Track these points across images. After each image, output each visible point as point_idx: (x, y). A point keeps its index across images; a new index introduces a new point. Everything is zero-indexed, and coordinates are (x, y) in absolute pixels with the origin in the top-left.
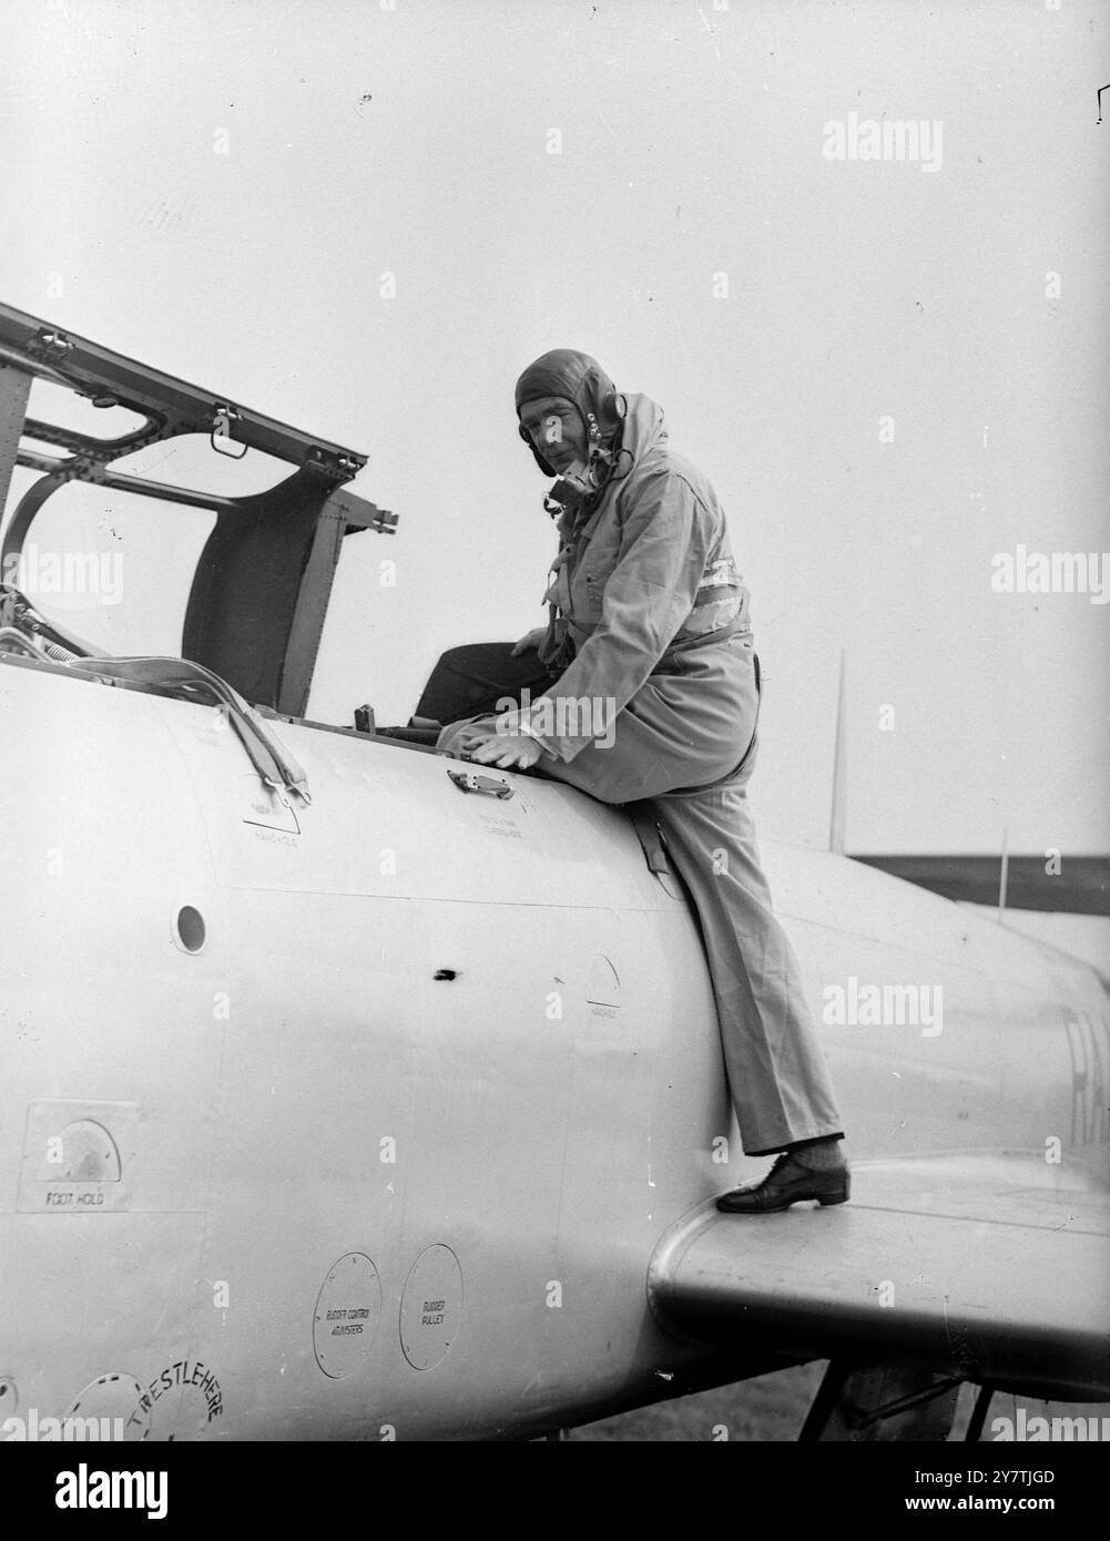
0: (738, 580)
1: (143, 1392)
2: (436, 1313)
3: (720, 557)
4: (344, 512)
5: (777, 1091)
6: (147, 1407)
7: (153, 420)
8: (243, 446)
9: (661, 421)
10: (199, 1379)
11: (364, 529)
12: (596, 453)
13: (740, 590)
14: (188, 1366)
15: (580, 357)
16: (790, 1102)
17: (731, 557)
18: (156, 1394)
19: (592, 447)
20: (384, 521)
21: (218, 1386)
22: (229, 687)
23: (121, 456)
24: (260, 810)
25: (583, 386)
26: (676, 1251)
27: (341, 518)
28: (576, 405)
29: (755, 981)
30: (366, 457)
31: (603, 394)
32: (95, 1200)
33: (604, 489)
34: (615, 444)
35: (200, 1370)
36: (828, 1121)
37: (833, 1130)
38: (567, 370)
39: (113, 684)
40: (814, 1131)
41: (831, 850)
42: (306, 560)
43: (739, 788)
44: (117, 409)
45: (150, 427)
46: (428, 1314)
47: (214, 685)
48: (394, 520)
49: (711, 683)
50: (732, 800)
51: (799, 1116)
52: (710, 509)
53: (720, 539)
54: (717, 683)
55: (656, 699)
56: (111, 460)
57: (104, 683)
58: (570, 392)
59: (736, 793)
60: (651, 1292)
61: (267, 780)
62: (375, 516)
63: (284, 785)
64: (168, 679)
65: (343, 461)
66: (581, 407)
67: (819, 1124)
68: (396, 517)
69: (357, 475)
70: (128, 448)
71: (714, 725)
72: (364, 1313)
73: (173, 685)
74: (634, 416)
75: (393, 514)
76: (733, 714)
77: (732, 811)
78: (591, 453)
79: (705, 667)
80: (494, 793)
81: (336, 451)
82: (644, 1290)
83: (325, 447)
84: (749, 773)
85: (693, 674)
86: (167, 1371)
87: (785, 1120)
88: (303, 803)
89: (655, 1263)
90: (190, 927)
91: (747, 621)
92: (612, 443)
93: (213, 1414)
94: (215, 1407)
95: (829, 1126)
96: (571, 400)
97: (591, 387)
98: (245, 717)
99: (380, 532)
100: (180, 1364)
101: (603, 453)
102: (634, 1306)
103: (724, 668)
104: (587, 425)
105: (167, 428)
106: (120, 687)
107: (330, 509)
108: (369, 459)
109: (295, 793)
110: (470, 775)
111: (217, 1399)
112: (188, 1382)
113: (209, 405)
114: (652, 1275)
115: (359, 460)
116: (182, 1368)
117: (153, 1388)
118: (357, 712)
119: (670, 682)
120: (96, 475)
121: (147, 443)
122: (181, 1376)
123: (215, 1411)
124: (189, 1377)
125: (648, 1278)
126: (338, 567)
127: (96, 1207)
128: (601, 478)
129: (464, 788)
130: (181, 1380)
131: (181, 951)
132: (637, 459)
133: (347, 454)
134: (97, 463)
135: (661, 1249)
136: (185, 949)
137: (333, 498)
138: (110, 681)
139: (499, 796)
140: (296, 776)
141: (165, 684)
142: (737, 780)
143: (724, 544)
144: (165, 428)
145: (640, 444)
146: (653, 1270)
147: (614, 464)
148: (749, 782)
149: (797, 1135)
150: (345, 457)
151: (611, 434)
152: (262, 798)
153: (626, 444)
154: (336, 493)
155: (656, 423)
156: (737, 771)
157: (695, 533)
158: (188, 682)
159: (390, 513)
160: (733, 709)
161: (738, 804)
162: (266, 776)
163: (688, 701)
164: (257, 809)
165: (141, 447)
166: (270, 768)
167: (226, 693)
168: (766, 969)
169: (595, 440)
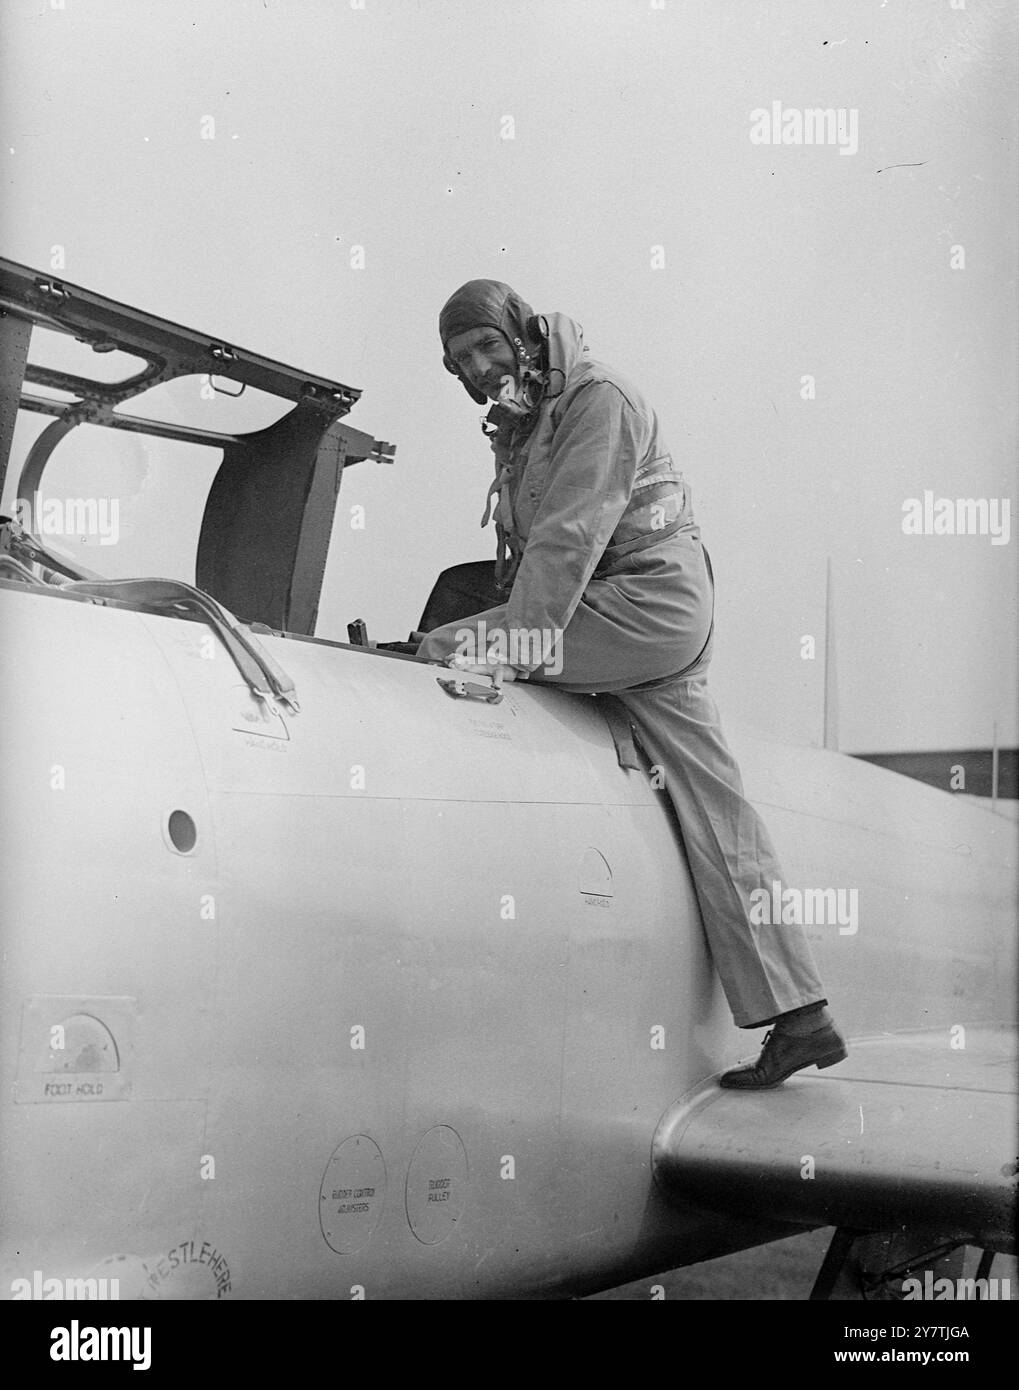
0: (678, 476)
1: (150, 1271)
2: (440, 1191)
3: (657, 456)
4: (343, 444)
5: (760, 965)
6: (155, 1286)
7: (154, 364)
8: (241, 385)
9: (581, 336)
10: (206, 1258)
11: (363, 460)
12: (527, 374)
13: (680, 485)
14: (195, 1244)
15: (497, 285)
16: (774, 977)
17: (669, 455)
18: (164, 1272)
19: (523, 370)
20: (382, 451)
21: (226, 1265)
22: (218, 604)
23: (126, 398)
24: (249, 718)
25: (506, 312)
26: (679, 1125)
27: (340, 450)
28: (503, 332)
29: (730, 862)
30: (361, 391)
31: (525, 318)
32: (95, 1090)
33: (539, 408)
34: (542, 363)
35: (206, 1248)
36: (810, 990)
37: (815, 998)
38: (488, 300)
39: (104, 604)
40: (798, 1003)
41: (825, 746)
42: (307, 490)
43: (700, 677)
44: (117, 353)
45: (152, 369)
46: (433, 1192)
47: (203, 602)
48: (392, 450)
49: (670, 579)
50: (696, 689)
51: (784, 989)
52: (639, 410)
53: (654, 438)
54: (675, 578)
55: (619, 598)
56: (117, 403)
57: (95, 603)
58: (494, 320)
59: (698, 682)
60: (655, 1166)
61: (255, 690)
62: (372, 446)
63: (272, 694)
64: (159, 599)
65: (338, 396)
66: (507, 333)
67: (802, 994)
68: (394, 447)
69: (352, 408)
70: (133, 390)
71: (676, 616)
72: (370, 1192)
73: (165, 604)
74: (557, 335)
75: (391, 445)
76: (693, 606)
77: (697, 700)
78: (522, 375)
79: (663, 562)
80: (484, 698)
81: (330, 386)
82: (649, 1164)
83: (320, 383)
84: (707, 661)
85: (652, 572)
86: (174, 1251)
87: (771, 995)
88: (292, 712)
89: (658, 1139)
90: (181, 829)
91: (691, 515)
92: (539, 362)
93: (222, 1292)
94: (223, 1284)
95: (812, 995)
96: (497, 329)
97: (514, 314)
98: (234, 632)
99: (379, 462)
100: (186, 1244)
101: (534, 374)
102: (639, 1181)
103: (680, 563)
104: (515, 351)
105: (168, 370)
106: (112, 606)
107: (328, 441)
108: (362, 394)
109: (284, 702)
110: (459, 682)
111: (225, 1277)
112: (195, 1260)
113: (206, 346)
114: (656, 1149)
115: (353, 394)
116: (188, 1248)
117: (160, 1268)
118: (350, 626)
119: (630, 581)
120: (104, 417)
121: (150, 385)
122: (188, 1255)
123: (224, 1288)
124: (197, 1255)
125: (652, 1152)
126: (339, 495)
127: (95, 1096)
128: (534, 397)
129: (455, 695)
130: (188, 1260)
131: (172, 852)
132: (567, 375)
133: (341, 389)
134: (104, 406)
135: (663, 1124)
136: (175, 849)
137: (332, 430)
138: (101, 602)
139: (488, 701)
140: (284, 685)
141: (157, 603)
142: (698, 669)
143: (658, 443)
144: (166, 370)
145: (567, 359)
146: (656, 1145)
147: (547, 382)
148: (708, 670)
149: (783, 1009)
150: (339, 392)
151: (536, 355)
152: (252, 706)
153: (553, 362)
154: (333, 427)
155: (578, 338)
156: (697, 660)
157: (625, 434)
158: (181, 601)
159: (387, 443)
160: (693, 601)
161: (700, 691)
162: (255, 686)
163: (648, 597)
164: (247, 718)
165: (144, 390)
166: (259, 679)
167: (215, 610)
168: (740, 852)
169: (525, 363)
